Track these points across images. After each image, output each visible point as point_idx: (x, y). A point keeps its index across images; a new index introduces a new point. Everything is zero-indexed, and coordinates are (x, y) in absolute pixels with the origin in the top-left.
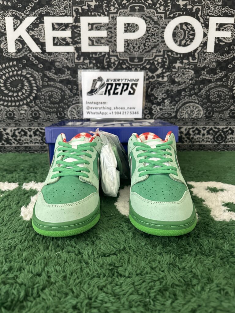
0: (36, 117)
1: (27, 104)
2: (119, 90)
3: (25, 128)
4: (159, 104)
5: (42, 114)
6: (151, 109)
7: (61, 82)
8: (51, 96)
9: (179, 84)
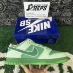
0: (7, 16)
1: (3, 12)
2: (39, 9)
3: (5, 20)
4: (55, 11)
5: (10, 15)
6: (51, 13)
7: (15, 3)
8: (12, 9)
9: (64, 4)
